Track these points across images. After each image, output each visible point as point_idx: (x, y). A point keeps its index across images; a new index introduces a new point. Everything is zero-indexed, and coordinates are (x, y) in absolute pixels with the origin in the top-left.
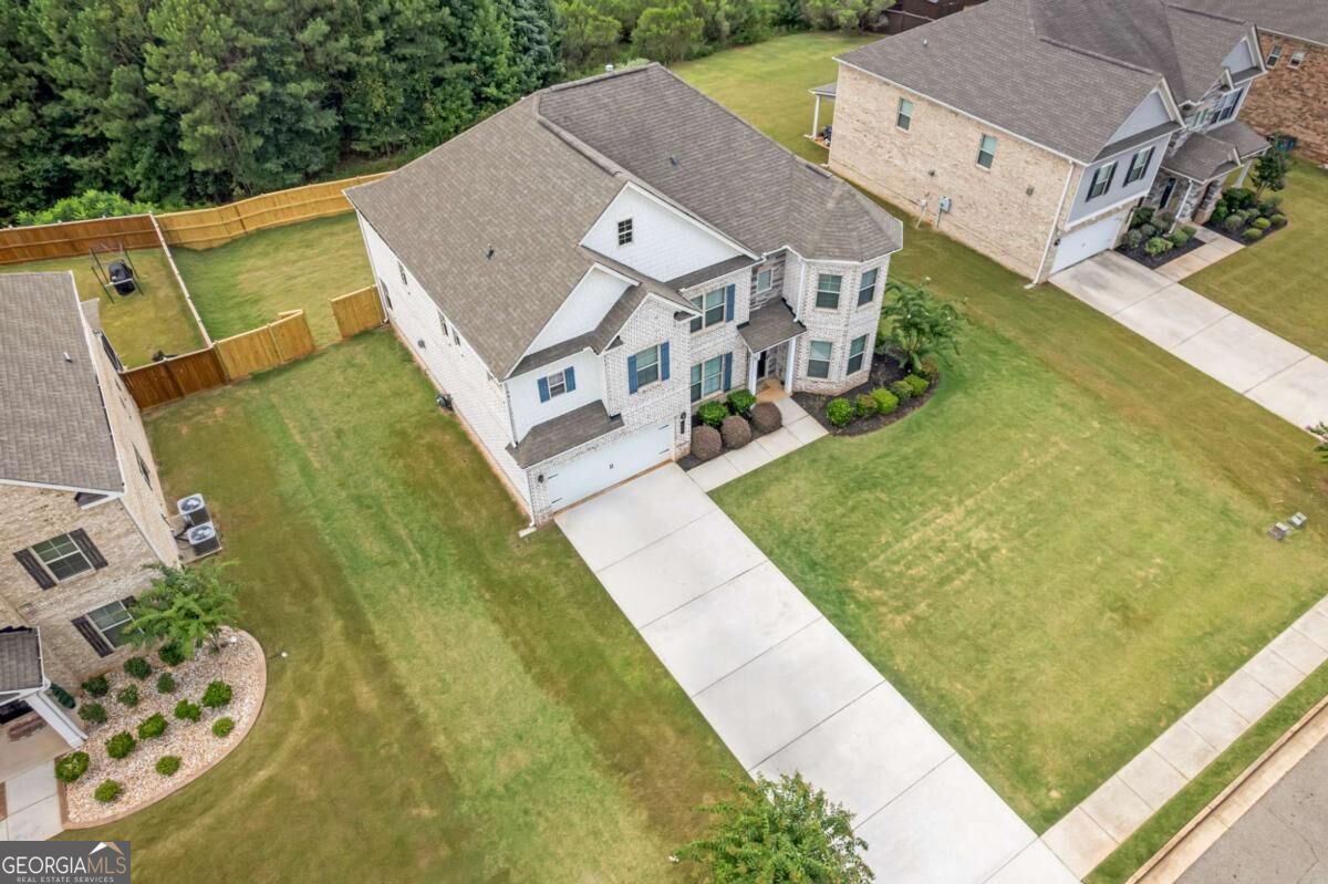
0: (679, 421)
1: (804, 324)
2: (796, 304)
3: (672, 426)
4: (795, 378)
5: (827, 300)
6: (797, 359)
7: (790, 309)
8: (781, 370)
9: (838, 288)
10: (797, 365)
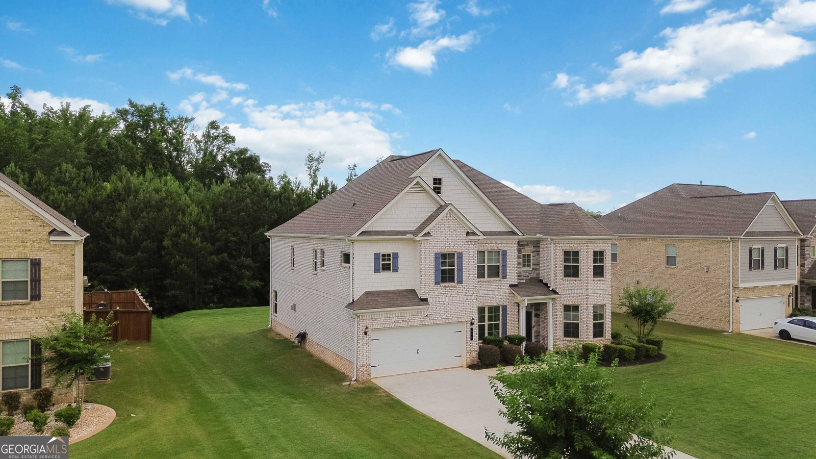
0: (470, 327)
1: (557, 291)
2: (549, 279)
3: (464, 332)
4: (555, 340)
5: (572, 271)
6: (554, 321)
7: (546, 284)
8: (544, 340)
9: (577, 261)
10: (555, 327)
